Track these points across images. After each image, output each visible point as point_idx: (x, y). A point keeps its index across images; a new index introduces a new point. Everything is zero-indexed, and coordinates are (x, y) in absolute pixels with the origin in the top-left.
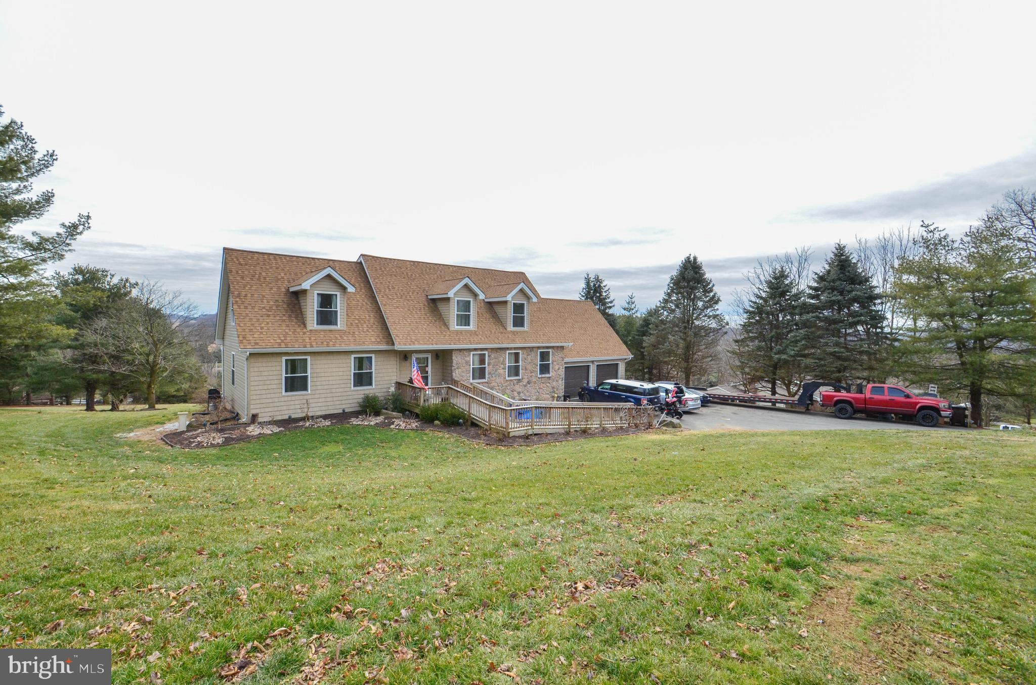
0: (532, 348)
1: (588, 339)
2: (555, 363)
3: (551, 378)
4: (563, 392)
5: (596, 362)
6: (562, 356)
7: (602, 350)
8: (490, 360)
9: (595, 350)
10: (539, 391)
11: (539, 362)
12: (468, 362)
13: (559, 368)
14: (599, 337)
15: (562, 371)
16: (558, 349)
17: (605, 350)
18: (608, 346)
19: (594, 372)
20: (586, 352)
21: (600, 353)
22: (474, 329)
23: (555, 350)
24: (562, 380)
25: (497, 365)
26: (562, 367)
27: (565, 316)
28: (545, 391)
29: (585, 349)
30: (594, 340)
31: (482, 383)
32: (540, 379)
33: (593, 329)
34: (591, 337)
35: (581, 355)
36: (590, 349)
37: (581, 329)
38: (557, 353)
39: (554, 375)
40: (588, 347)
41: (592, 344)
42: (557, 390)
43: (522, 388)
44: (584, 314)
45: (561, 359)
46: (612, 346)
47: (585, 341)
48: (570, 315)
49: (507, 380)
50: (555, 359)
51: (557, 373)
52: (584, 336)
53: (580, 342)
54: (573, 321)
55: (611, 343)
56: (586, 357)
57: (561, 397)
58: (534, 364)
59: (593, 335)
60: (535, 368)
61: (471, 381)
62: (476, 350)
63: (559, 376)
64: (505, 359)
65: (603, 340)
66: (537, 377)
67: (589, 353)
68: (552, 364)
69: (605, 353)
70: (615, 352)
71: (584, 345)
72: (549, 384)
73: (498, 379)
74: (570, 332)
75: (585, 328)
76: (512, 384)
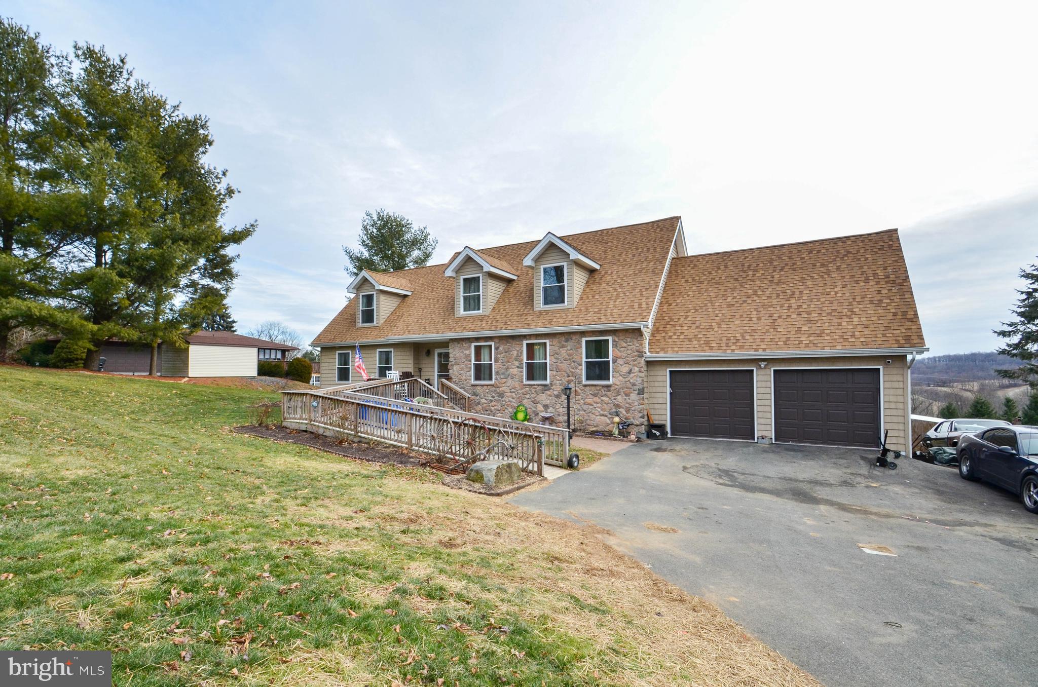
0: (568, 335)
1: (775, 315)
2: (620, 361)
3: (612, 389)
4: (642, 417)
5: (765, 363)
6: (637, 348)
7: (799, 335)
8: (496, 354)
9: (767, 338)
10: (585, 407)
11: (584, 359)
12: (468, 357)
13: (631, 370)
14: (824, 309)
15: (637, 376)
16: (627, 335)
17: (809, 336)
18: (832, 328)
19: (764, 384)
20: (731, 341)
21: (782, 343)
22: (484, 313)
23: (621, 338)
24: (639, 394)
25: (508, 362)
26: (637, 369)
27: (754, 275)
28: (599, 410)
29: (737, 335)
30: (795, 316)
31: (487, 386)
32: (588, 388)
33: (822, 294)
34: (791, 310)
35: (711, 348)
36: (755, 334)
37: (778, 296)
38: (626, 343)
39: (618, 383)
40: (755, 331)
41: (776, 324)
42: (628, 411)
43: (552, 400)
44: (830, 263)
45: (636, 353)
46: (851, 327)
47: (759, 319)
48: (775, 271)
49: (526, 385)
50: (619, 354)
51: (627, 380)
52: (769, 309)
53: (739, 322)
54: (771, 282)
55: (856, 320)
56: (725, 351)
57: (637, 425)
58: (574, 362)
59: (804, 307)
60: (576, 368)
61: (473, 382)
62: (477, 339)
63: (630, 386)
64: (522, 353)
65: (833, 314)
66: (580, 383)
67: (741, 344)
68: (614, 361)
69: (800, 342)
70: (850, 340)
71: (745, 328)
72: (607, 399)
73: (510, 382)
74: (730, 306)
75: (793, 293)
76: (533, 391)
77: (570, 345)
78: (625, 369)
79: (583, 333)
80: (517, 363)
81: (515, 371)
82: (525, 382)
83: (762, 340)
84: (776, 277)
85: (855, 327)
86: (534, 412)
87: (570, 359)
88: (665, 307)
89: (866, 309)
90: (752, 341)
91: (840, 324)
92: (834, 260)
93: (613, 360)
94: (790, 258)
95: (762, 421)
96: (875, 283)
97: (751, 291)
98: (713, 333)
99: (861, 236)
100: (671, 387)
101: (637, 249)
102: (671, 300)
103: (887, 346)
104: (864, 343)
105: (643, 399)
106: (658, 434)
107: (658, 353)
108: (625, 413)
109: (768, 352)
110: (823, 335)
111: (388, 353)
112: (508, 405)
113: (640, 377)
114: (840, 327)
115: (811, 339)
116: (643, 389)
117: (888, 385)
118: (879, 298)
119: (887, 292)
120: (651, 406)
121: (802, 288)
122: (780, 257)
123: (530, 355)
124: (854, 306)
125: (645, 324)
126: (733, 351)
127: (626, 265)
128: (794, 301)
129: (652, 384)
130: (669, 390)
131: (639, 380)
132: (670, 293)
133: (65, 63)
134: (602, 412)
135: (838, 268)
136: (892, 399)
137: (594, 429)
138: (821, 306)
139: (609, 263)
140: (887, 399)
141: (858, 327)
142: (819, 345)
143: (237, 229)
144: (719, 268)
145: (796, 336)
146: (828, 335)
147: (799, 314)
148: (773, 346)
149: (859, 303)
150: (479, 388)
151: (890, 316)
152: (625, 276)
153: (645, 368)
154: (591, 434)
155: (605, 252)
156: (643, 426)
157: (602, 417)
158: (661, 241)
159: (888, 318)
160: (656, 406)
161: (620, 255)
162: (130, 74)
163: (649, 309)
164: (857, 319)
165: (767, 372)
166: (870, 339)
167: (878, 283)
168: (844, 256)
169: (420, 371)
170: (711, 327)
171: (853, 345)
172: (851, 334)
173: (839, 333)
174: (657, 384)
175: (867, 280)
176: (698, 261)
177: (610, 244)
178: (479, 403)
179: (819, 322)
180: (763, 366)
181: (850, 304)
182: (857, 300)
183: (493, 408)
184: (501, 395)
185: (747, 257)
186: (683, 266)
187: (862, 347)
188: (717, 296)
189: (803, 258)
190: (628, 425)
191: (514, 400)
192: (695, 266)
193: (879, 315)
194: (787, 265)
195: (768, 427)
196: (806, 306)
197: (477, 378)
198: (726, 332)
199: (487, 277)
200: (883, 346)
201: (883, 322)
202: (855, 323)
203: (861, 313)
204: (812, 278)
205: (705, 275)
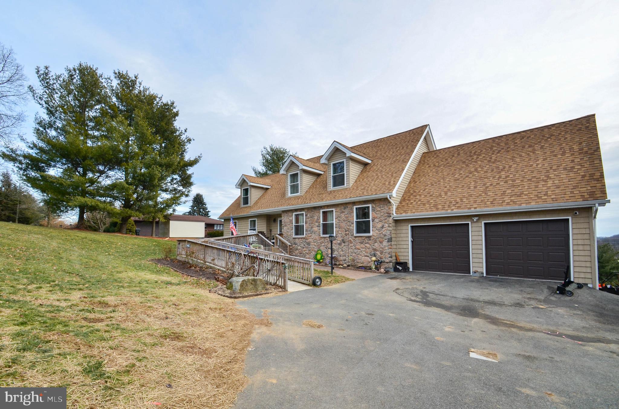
0: (345, 205)
1: (488, 184)
2: (377, 220)
3: (372, 238)
4: (391, 257)
5: (477, 218)
6: (387, 211)
7: (503, 197)
8: (306, 219)
9: (479, 200)
10: (355, 251)
11: (355, 220)
12: (291, 221)
13: (383, 226)
14: (526, 177)
15: (387, 230)
16: (381, 203)
17: (511, 196)
18: (530, 190)
19: (476, 233)
20: (453, 204)
21: (489, 203)
22: (301, 195)
23: (377, 205)
24: (388, 242)
25: (312, 223)
26: (387, 225)
27: (477, 158)
28: (364, 252)
29: (458, 199)
30: (503, 183)
31: (301, 238)
32: (357, 238)
33: (526, 166)
34: (500, 180)
35: (438, 209)
36: (471, 198)
37: (492, 171)
38: (380, 208)
39: (375, 235)
40: (471, 196)
41: (488, 190)
42: (381, 253)
43: (336, 246)
44: (536, 144)
45: (386, 215)
46: (546, 188)
47: (475, 187)
48: (493, 154)
49: (322, 237)
50: (376, 215)
51: (380, 232)
52: (484, 180)
53: (460, 191)
54: (489, 161)
55: (550, 183)
56: (447, 210)
57: (387, 263)
58: (349, 222)
59: (511, 176)
60: (350, 226)
61: (294, 236)
62: (296, 210)
63: (383, 236)
64: (320, 217)
65: (533, 180)
66: (352, 235)
67: (459, 205)
68: (373, 221)
69: (504, 201)
70: (543, 198)
71: (464, 194)
72: (369, 245)
73: (313, 236)
74: (456, 180)
75: (504, 167)
76: (326, 241)
77: (346, 211)
78: (379, 225)
79: (354, 203)
80: (317, 224)
81: (315, 229)
82: (322, 236)
83: (475, 202)
84: (494, 157)
85: (549, 188)
86: (326, 254)
87: (347, 220)
88: (412, 184)
89: (560, 174)
90: (467, 202)
91: (537, 187)
92: (540, 142)
93: (372, 219)
94: (506, 144)
95: (476, 260)
96: (570, 155)
97: (473, 169)
98: (441, 199)
99: (563, 123)
100: (412, 237)
101: (396, 148)
102: (417, 179)
103: (575, 200)
104: (554, 199)
105: (391, 245)
106: (400, 268)
107: (401, 214)
108: (379, 254)
109: (478, 209)
110: (522, 195)
111: (255, 221)
112: (312, 250)
113: (389, 230)
114: (537, 189)
115: (512, 198)
116: (391, 238)
117: (576, 231)
118: (572, 166)
119: (579, 160)
120: (399, 250)
121: (511, 164)
122: (498, 144)
123: (325, 219)
124: (551, 173)
125: (390, 194)
126: (453, 210)
127: (387, 158)
128: (504, 173)
129: (399, 235)
130: (410, 239)
131: (388, 232)
132: (417, 175)
133: (109, 81)
134: (365, 254)
135: (542, 147)
136: (580, 242)
137: (361, 265)
138: (524, 175)
139: (377, 158)
140: (576, 242)
141: (551, 187)
142: (517, 203)
143: (191, 159)
144: (453, 156)
145: (501, 197)
146: (526, 195)
147: (506, 182)
148: (482, 206)
149: (555, 170)
150: (297, 240)
151: (579, 178)
152: (385, 165)
153: (394, 224)
154: (358, 268)
155: (376, 152)
156: (391, 263)
157: (366, 257)
158: (412, 142)
159: (577, 179)
160: (402, 250)
161: (385, 153)
162: (140, 84)
163: (395, 184)
164: (552, 182)
165: (479, 224)
166: (559, 196)
167: (572, 154)
168: (548, 138)
169: (271, 231)
170: (440, 195)
171: (545, 201)
172: (544, 193)
173: (535, 193)
174: (402, 235)
175: (564, 154)
176: (440, 153)
177: (381, 147)
178: (297, 249)
179: (521, 186)
180: (475, 220)
181: (548, 171)
182: (553, 168)
183: (304, 252)
184: (309, 244)
185: (475, 147)
186: (429, 157)
187: (552, 202)
188: (448, 174)
189: (516, 143)
190: (381, 262)
191: (315, 247)
192: (438, 156)
193: (570, 178)
194: (503, 149)
195: (480, 265)
196: (512, 176)
197: (297, 234)
198: (450, 198)
199: (302, 173)
200: (570, 201)
201: (572, 183)
202: (548, 185)
203: (555, 177)
204: (521, 156)
205: (442, 161)
